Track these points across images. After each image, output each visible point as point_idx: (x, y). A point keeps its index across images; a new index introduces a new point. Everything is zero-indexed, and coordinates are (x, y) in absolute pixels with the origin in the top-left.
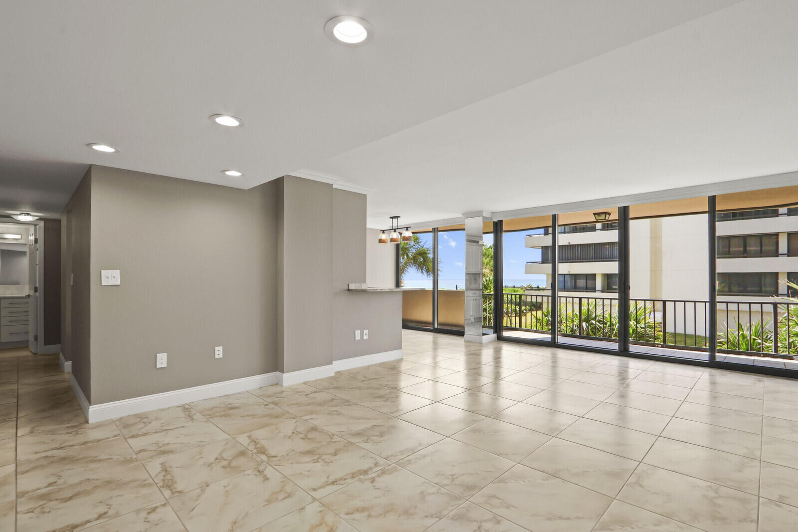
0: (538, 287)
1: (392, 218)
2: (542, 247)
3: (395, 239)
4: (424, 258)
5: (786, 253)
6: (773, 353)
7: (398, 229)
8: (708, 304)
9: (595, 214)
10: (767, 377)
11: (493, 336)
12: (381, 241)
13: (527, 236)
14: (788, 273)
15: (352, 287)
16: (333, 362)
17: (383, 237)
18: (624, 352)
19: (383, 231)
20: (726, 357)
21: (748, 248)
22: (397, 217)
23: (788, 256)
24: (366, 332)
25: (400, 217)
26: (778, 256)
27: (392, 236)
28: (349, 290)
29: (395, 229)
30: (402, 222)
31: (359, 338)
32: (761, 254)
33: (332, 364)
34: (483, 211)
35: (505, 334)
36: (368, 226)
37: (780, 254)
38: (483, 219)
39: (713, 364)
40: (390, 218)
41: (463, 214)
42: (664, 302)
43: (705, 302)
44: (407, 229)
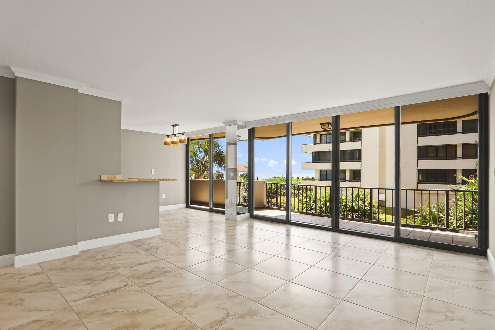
0: (313, 178)
1: (173, 126)
2: (312, 152)
3: (175, 142)
4: (220, 158)
5: (461, 157)
6: (445, 228)
7: (177, 134)
8: (394, 191)
9: (321, 124)
10: (436, 251)
11: (247, 215)
12: (166, 143)
13: (303, 145)
14: (462, 169)
15: (104, 178)
16: (78, 243)
17: (168, 140)
18: (335, 228)
19: (168, 136)
20: (412, 230)
21: (438, 154)
22: (177, 125)
23: (462, 159)
24: (120, 215)
25: (179, 125)
26: (456, 159)
27: (173, 139)
28: (101, 180)
29: (175, 135)
30: (180, 129)
31: (113, 221)
32: (447, 157)
33: (77, 244)
34: (236, 121)
35: (256, 213)
36: (123, 127)
37: (458, 158)
38: (237, 126)
39: (398, 239)
40: (172, 126)
41: (224, 123)
42: (371, 189)
43: (392, 189)
44: (183, 134)
